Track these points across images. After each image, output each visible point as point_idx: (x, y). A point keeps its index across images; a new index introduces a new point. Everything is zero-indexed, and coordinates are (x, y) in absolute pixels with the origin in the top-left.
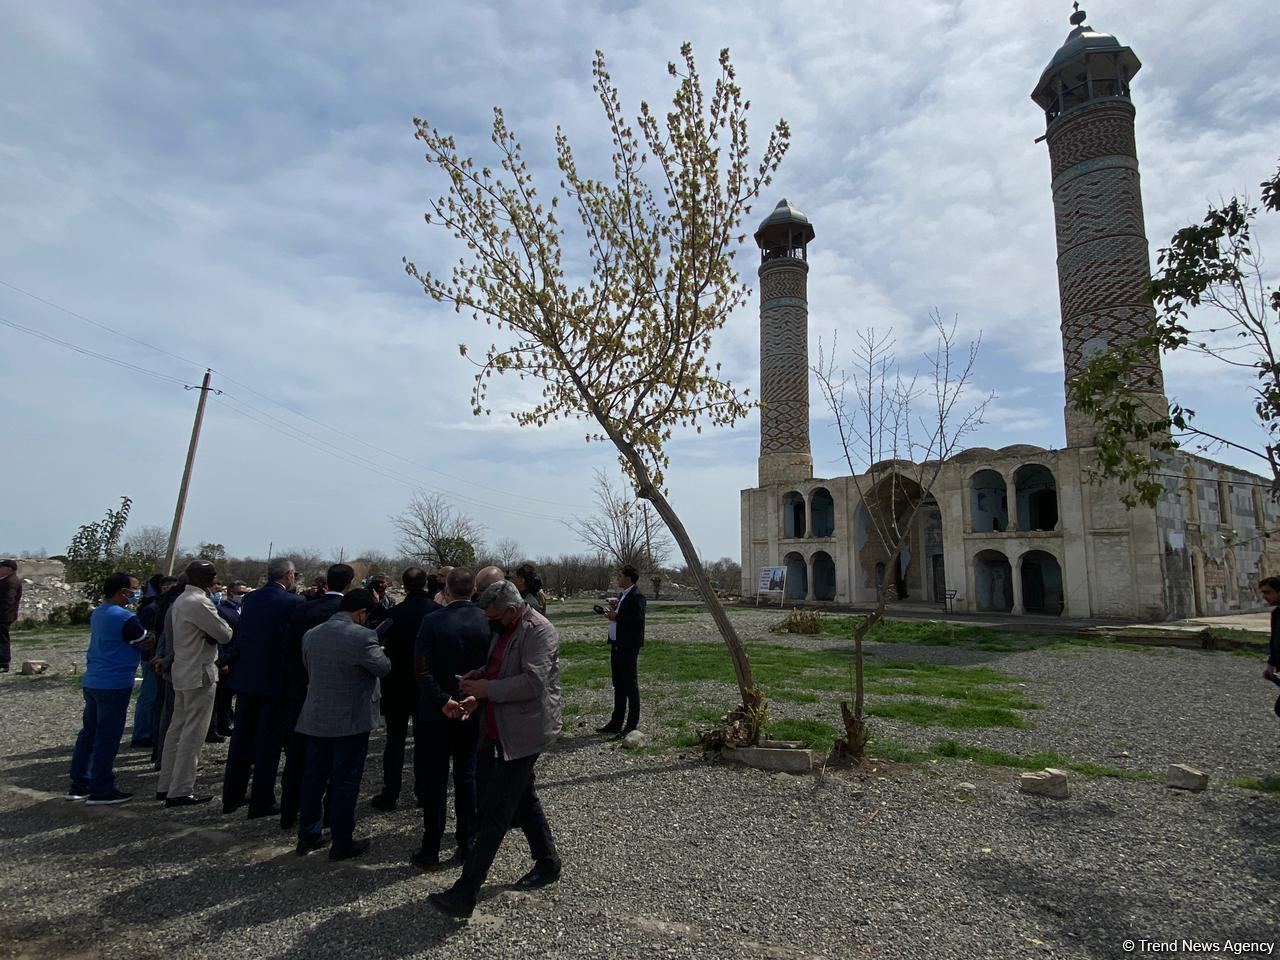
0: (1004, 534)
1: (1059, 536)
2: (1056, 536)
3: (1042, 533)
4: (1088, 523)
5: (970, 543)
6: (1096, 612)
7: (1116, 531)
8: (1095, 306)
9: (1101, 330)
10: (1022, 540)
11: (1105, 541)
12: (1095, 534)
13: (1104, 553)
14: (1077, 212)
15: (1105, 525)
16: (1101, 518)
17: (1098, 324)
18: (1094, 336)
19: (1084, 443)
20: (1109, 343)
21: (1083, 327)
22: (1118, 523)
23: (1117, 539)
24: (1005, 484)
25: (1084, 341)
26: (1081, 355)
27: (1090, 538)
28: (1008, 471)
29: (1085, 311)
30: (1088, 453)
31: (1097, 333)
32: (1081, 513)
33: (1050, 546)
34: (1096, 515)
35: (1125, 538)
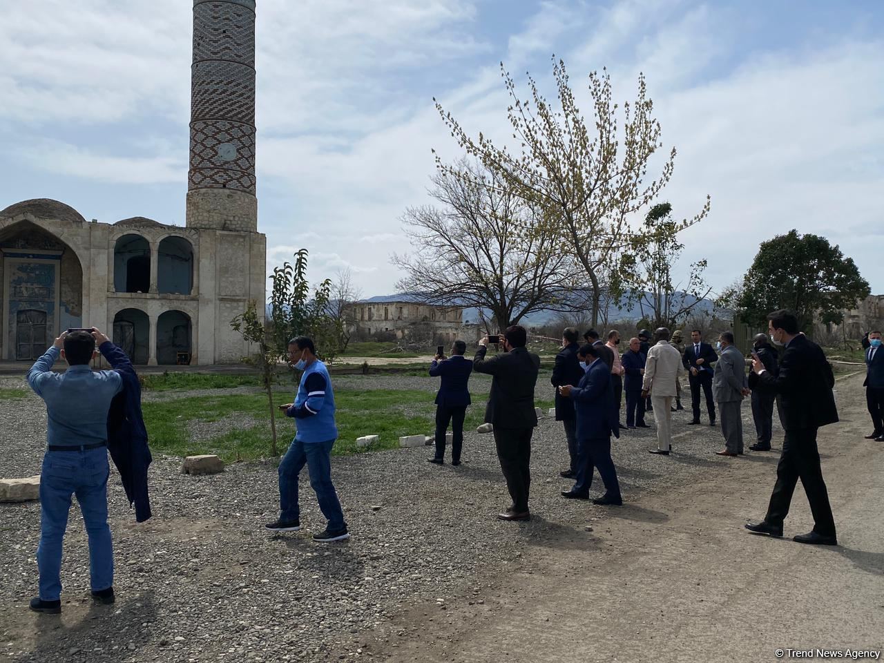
0: (148, 296)
1: (195, 299)
2: (193, 299)
3: (182, 297)
4: (217, 291)
5: (113, 302)
6: (217, 360)
7: (237, 298)
8: (231, 117)
9: (234, 138)
10: (163, 301)
11: (228, 305)
12: (221, 300)
13: (226, 314)
14: (224, 32)
15: (229, 293)
16: (226, 287)
17: (233, 131)
18: (228, 141)
19: (215, 226)
20: (238, 150)
21: (220, 131)
22: (238, 292)
23: (235, 304)
24: (149, 251)
25: (220, 142)
26: (217, 153)
27: (218, 302)
28: (155, 240)
29: (223, 118)
30: (222, 235)
31: (231, 140)
32: (214, 282)
33: (188, 308)
34: (222, 284)
35: (241, 304)
